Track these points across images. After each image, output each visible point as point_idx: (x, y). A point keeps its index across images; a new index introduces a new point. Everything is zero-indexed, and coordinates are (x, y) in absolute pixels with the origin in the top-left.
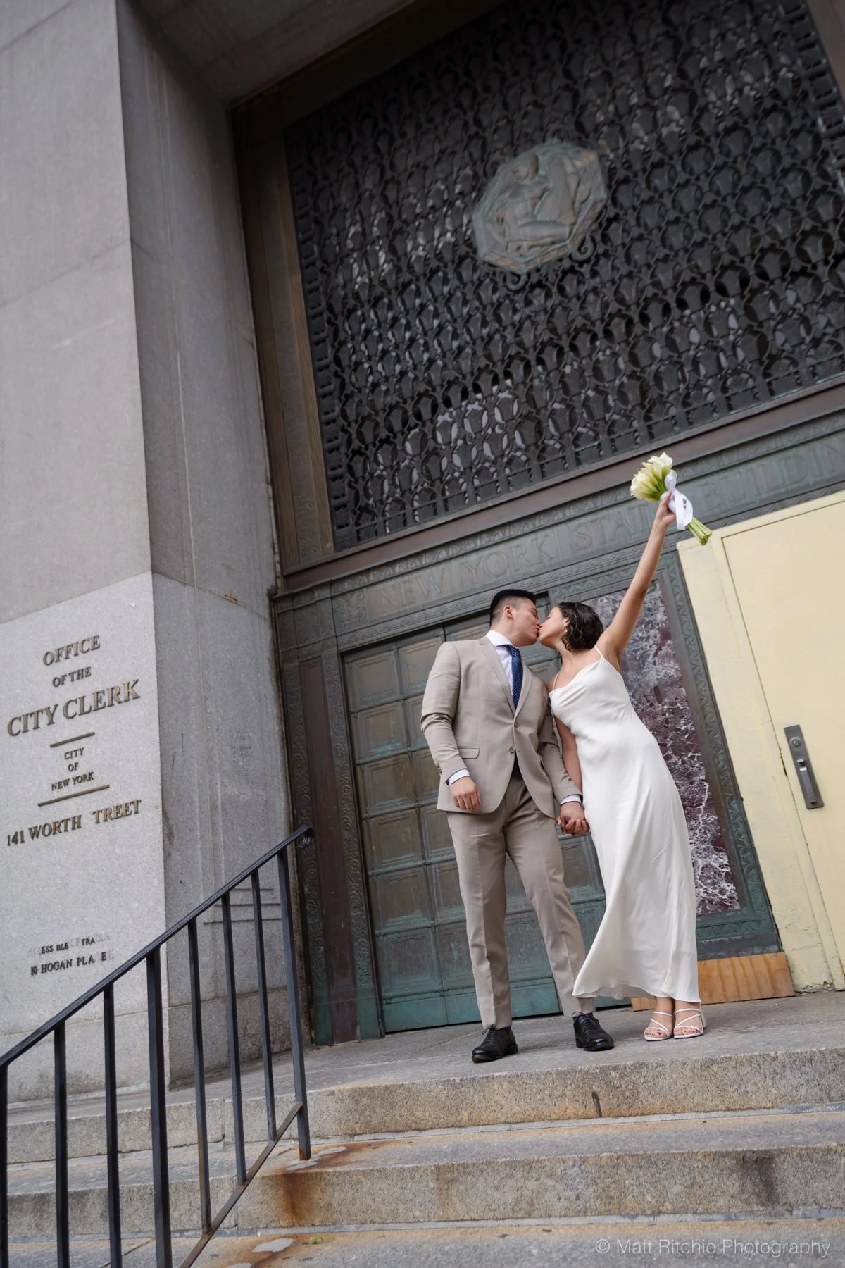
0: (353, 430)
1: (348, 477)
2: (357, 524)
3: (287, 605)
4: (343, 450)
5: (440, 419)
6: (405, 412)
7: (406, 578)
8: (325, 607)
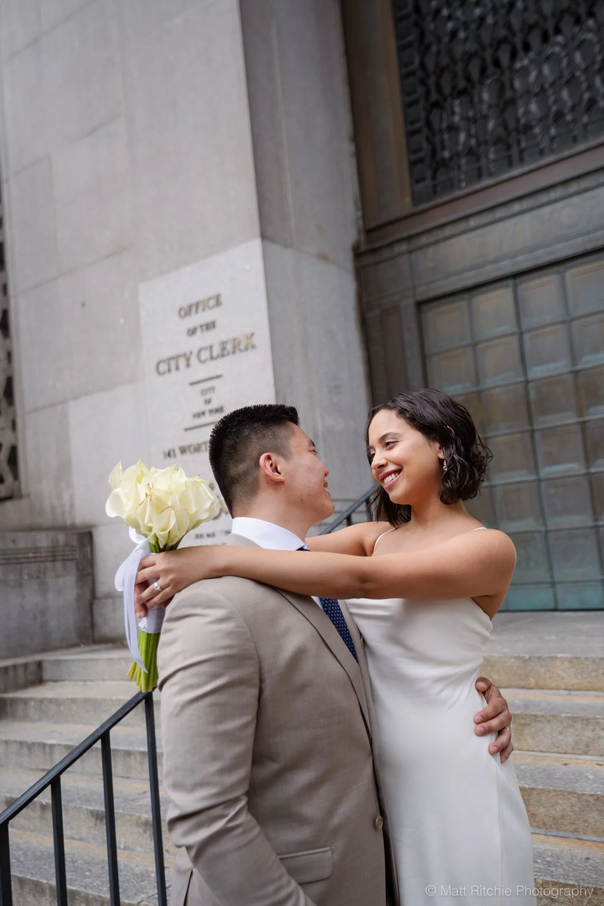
0: (431, 81)
1: (425, 132)
2: (434, 178)
3: (369, 259)
4: (422, 103)
5: (518, 65)
6: (483, 61)
7: (480, 231)
8: (404, 259)
